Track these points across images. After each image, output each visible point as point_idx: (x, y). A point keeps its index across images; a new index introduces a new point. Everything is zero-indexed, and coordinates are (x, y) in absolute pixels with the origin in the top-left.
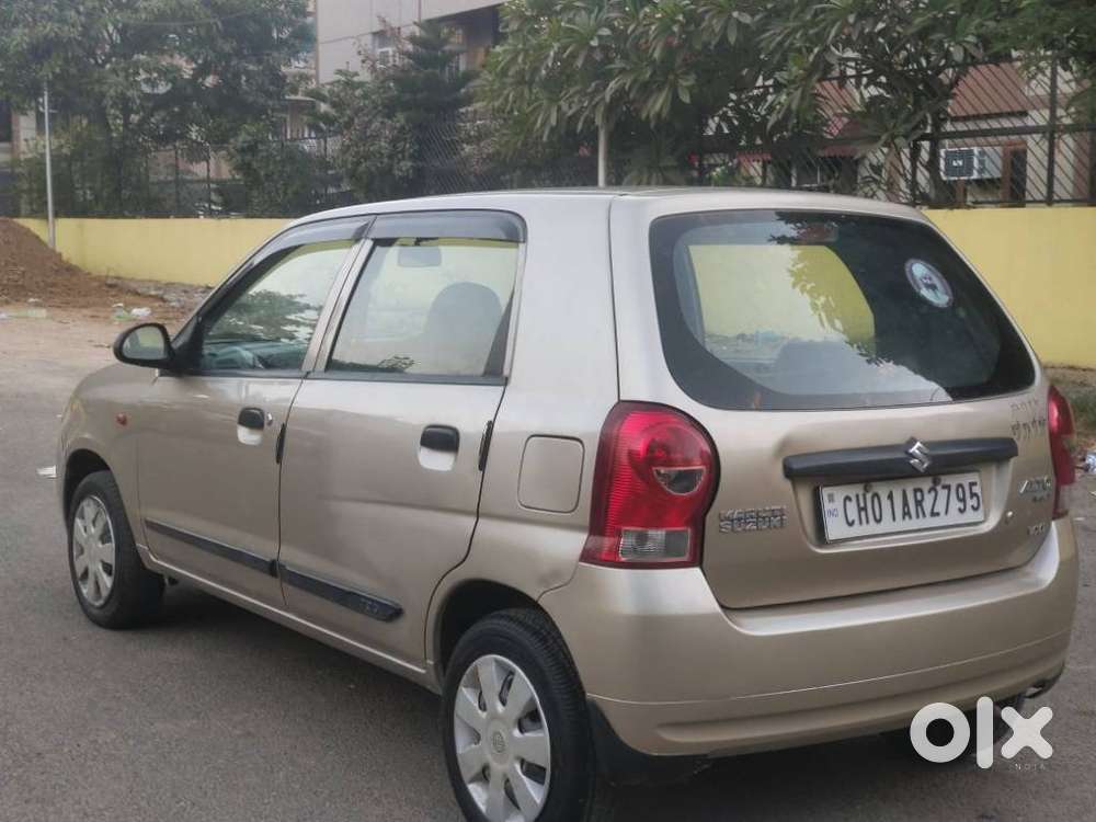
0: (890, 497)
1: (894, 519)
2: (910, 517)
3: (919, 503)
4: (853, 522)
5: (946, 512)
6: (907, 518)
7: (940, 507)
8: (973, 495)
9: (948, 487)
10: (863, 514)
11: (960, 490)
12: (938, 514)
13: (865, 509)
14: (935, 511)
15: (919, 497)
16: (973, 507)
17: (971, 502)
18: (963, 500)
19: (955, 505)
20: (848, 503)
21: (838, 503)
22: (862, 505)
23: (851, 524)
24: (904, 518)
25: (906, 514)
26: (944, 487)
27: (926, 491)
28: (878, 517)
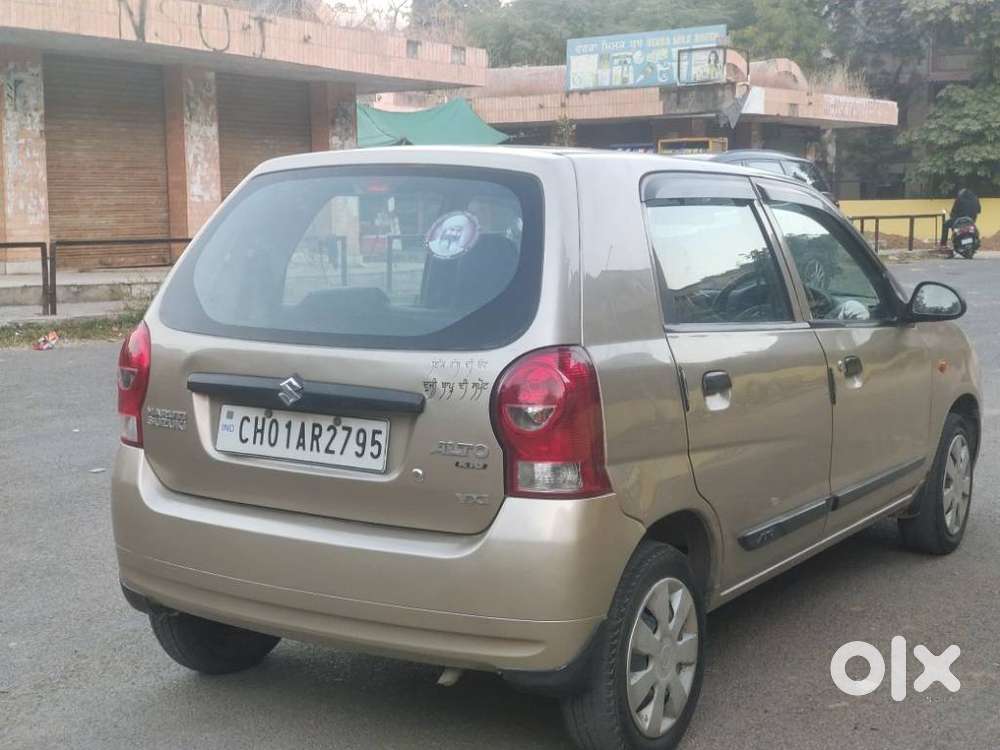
0: (289, 426)
1: (288, 446)
2: (304, 449)
3: (315, 438)
4: (247, 440)
5: (342, 453)
6: (301, 448)
7: (336, 446)
8: (374, 442)
9: (349, 430)
10: (259, 435)
11: (361, 435)
12: (333, 452)
13: (262, 431)
14: (330, 449)
15: (317, 432)
16: (372, 454)
17: (370, 449)
18: (363, 445)
19: (353, 447)
20: (245, 422)
21: (236, 421)
22: (259, 427)
23: (245, 441)
24: (297, 447)
25: (301, 444)
26: (344, 428)
27: (325, 428)
28: (272, 441)
